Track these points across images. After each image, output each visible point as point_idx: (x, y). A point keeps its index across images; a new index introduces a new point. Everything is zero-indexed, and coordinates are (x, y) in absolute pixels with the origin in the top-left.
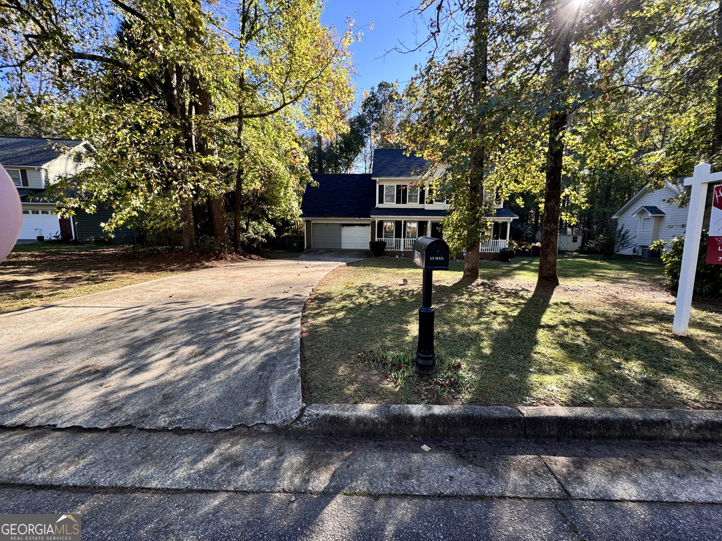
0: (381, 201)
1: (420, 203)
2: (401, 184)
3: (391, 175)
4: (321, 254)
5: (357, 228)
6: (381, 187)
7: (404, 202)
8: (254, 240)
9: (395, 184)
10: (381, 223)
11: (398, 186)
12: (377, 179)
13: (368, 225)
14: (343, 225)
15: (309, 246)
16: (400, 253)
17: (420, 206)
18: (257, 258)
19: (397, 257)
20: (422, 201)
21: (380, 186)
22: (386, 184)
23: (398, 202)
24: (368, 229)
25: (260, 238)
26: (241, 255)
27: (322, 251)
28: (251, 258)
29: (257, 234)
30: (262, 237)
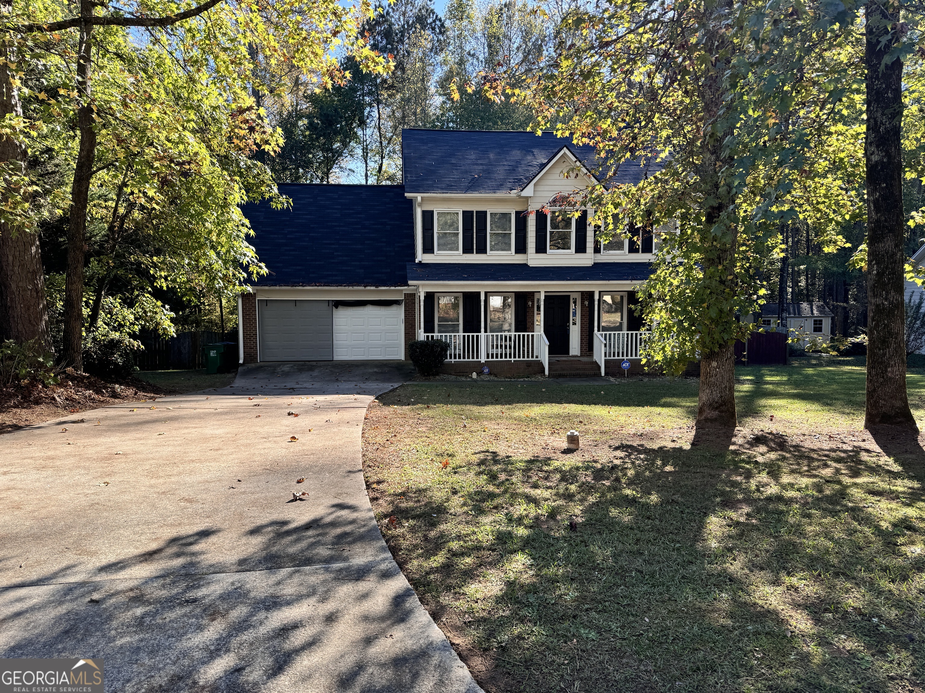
0: (428, 249)
1: (518, 251)
2: (475, 208)
3: (449, 188)
4: (286, 374)
5: (370, 310)
6: (428, 216)
7: (482, 250)
8: (114, 345)
9: (460, 209)
10: (430, 297)
11: (467, 215)
12: (419, 197)
13: (396, 302)
14: (338, 304)
15: (250, 357)
16: (479, 367)
17: (519, 259)
18: (130, 392)
19: (474, 375)
20: (521, 248)
21: (424, 213)
22: (437, 209)
23: (467, 250)
24: (399, 312)
25: (127, 340)
26: (88, 388)
27: (286, 368)
28: (115, 395)
29: (119, 327)
30: (133, 336)
